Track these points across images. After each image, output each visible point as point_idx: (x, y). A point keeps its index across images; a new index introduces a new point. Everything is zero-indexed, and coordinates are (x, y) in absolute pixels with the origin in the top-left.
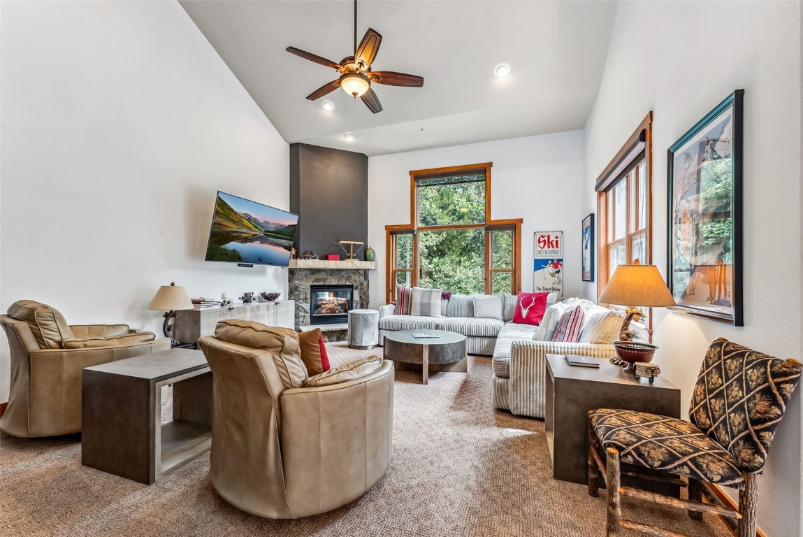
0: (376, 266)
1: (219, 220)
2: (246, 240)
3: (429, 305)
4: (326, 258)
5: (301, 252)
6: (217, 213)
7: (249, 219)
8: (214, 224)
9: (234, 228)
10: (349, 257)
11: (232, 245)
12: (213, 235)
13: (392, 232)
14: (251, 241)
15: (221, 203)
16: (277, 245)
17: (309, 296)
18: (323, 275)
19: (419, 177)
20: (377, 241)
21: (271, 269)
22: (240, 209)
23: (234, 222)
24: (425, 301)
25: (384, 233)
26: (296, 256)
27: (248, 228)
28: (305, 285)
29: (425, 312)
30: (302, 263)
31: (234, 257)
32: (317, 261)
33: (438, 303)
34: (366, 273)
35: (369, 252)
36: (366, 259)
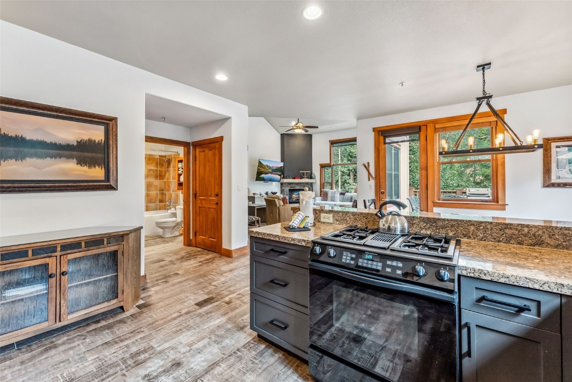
0: (316, 181)
1: (259, 168)
2: (266, 174)
3: (334, 197)
4: (295, 178)
5: (285, 176)
6: (258, 166)
7: (268, 166)
8: (258, 169)
9: (263, 170)
10: (304, 178)
11: (263, 176)
12: (258, 173)
13: (323, 166)
14: (268, 174)
15: (260, 163)
16: (276, 174)
17: (288, 193)
18: (293, 185)
19: (333, 143)
20: (316, 170)
21: (274, 183)
22: (265, 163)
23: (263, 168)
24: (333, 195)
25: (319, 167)
26: (284, 178)
27: (267, 170)
28: (287, 189)
29: (333, 200)
30: (285, 181)
31: (263, 180)
32: (291, 179)
33: (338, 196)
34: (311, 184)
35: (313, 175)
36: (311, 178)
